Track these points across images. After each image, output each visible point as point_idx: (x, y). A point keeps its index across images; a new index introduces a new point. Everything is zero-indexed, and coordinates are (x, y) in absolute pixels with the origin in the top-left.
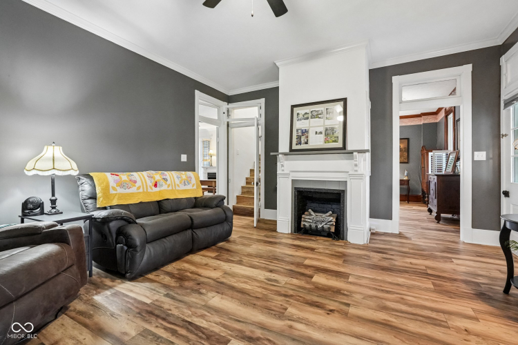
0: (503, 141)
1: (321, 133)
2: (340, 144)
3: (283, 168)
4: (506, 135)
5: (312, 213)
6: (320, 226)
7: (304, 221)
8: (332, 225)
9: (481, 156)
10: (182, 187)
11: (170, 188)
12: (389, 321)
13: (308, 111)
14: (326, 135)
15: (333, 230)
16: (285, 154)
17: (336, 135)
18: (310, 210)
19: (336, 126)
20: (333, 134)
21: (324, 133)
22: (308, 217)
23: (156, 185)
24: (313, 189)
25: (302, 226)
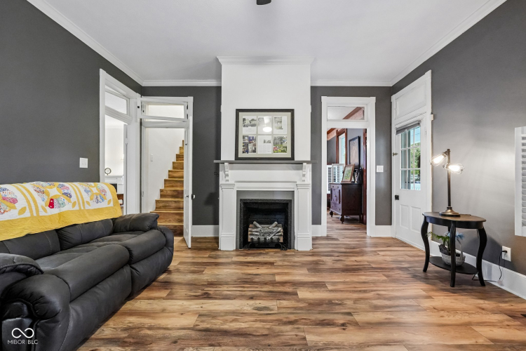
0: (394, 158)
1: (269, 142)
2: (288, 155)
3: (227, 178)
4: (396, 154)
5: (258, 225)
6: (268, 238)
7: (251, 235)
8: (281, 235)
9: (381, 169)
10: (95, 206)
11: (77, 208)
12: (389, 319)
13: (255, 118)
14: (275, 144)
15: (281, 240)
16: (231, 163)
17: (284, 145)
18: (255, 223)
19: (285, 136)
20: (282, 143)
21: (272, 142)
22: (255, 230)
23: (51, 205)
24: (261, 200)
25: (249, 240)
